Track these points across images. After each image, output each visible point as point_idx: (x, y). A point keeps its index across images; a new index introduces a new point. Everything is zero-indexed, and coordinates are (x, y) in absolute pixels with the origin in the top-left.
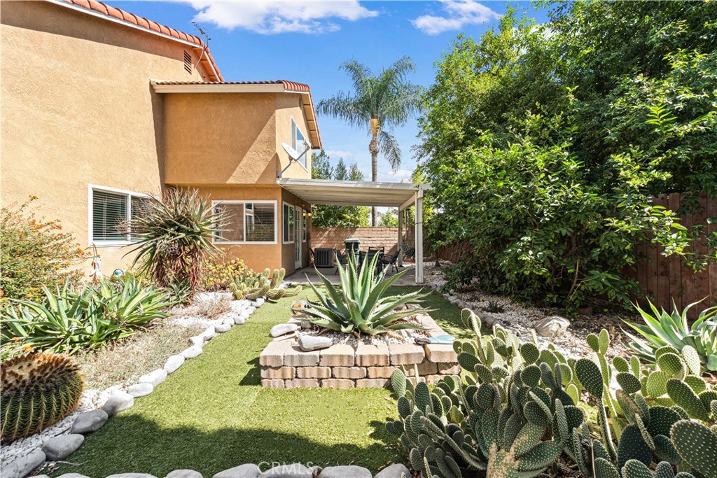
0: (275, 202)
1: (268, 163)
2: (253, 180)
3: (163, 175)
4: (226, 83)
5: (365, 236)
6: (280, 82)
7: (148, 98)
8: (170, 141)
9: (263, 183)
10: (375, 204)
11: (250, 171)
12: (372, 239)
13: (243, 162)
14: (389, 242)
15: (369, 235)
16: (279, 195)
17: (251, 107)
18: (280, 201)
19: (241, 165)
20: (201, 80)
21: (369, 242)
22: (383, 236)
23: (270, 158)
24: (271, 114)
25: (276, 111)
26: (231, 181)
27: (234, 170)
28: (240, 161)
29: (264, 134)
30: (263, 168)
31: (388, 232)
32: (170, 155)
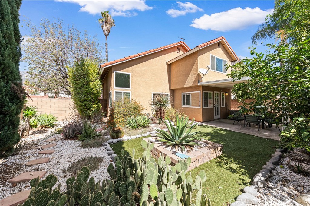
0: (200, 92)
1: (195, 78)
2: (191, 85)
3: (170, 87)
4: (191, 50)
6: (197, 47)
7: (166, 67)
8: (172, 77)
9: (194, 85)
11: (190, 82)
13: (188, 79)
16: (201, 89)
17: (190, 59)
18: (202, 91)
19: (187, 80)
20: (183, 53)
23: (196, 76)
24: (197, 59)
25: (198, 57)
26: (185, 86)
27: (186, 82)
28: (187, 79)
29: (194, 67)
30: (194, 80)
32: (172, 81)
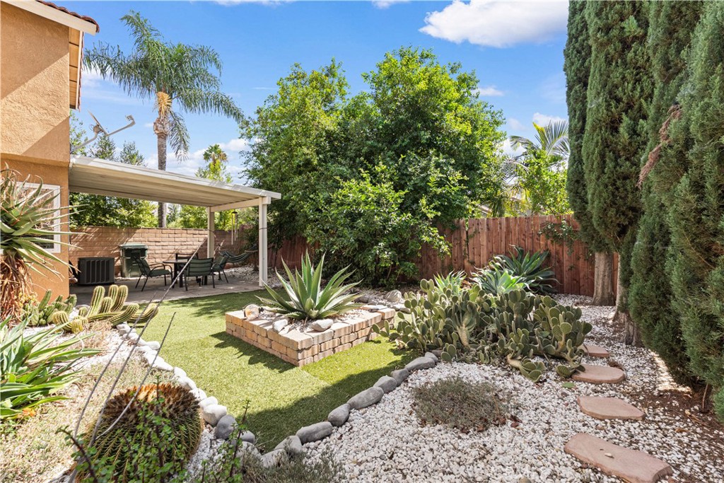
0: (56, 189)
1: (52, 128)
5: (150, 239)
10: (162, 199)
12: (162, 243)
14: (185, 247)
15: (158, 239)
16: (65, 179)
21: (156, 248)
22: (177, 239)
31: (184, 235)
